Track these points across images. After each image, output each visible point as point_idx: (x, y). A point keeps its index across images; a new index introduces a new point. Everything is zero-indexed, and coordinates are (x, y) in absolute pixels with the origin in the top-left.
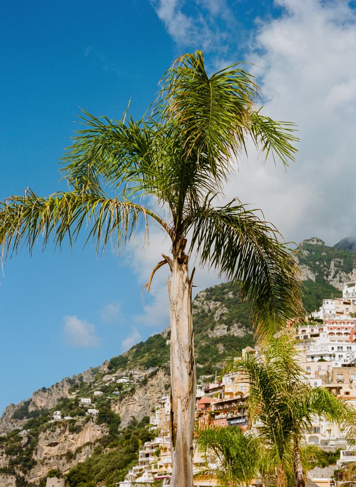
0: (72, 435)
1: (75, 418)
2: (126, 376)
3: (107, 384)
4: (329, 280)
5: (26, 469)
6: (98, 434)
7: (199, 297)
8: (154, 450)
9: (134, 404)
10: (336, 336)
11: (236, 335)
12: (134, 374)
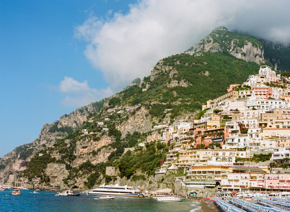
0: (95, 142)
1: (96, 133)
2: (122, 109)
3: (111, 114)
4: (230, 51)
5: (70, 160)
6: (110, 141)
7: (159, 64)
8: (176, 154)
9: (128, 125)
10: (259, 96)
11: (183, 86)
12: (126, 108)
